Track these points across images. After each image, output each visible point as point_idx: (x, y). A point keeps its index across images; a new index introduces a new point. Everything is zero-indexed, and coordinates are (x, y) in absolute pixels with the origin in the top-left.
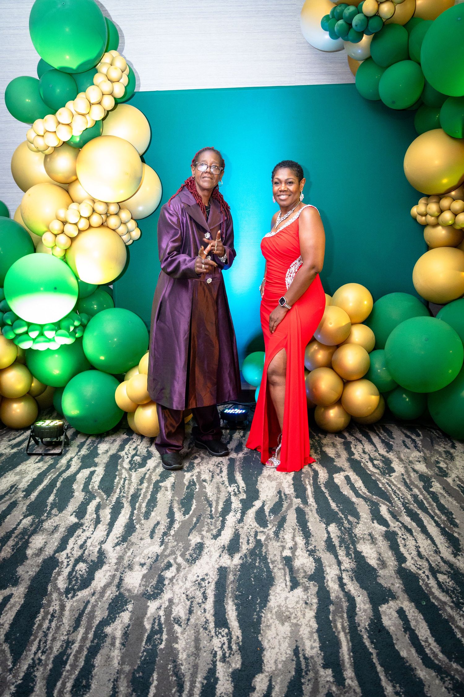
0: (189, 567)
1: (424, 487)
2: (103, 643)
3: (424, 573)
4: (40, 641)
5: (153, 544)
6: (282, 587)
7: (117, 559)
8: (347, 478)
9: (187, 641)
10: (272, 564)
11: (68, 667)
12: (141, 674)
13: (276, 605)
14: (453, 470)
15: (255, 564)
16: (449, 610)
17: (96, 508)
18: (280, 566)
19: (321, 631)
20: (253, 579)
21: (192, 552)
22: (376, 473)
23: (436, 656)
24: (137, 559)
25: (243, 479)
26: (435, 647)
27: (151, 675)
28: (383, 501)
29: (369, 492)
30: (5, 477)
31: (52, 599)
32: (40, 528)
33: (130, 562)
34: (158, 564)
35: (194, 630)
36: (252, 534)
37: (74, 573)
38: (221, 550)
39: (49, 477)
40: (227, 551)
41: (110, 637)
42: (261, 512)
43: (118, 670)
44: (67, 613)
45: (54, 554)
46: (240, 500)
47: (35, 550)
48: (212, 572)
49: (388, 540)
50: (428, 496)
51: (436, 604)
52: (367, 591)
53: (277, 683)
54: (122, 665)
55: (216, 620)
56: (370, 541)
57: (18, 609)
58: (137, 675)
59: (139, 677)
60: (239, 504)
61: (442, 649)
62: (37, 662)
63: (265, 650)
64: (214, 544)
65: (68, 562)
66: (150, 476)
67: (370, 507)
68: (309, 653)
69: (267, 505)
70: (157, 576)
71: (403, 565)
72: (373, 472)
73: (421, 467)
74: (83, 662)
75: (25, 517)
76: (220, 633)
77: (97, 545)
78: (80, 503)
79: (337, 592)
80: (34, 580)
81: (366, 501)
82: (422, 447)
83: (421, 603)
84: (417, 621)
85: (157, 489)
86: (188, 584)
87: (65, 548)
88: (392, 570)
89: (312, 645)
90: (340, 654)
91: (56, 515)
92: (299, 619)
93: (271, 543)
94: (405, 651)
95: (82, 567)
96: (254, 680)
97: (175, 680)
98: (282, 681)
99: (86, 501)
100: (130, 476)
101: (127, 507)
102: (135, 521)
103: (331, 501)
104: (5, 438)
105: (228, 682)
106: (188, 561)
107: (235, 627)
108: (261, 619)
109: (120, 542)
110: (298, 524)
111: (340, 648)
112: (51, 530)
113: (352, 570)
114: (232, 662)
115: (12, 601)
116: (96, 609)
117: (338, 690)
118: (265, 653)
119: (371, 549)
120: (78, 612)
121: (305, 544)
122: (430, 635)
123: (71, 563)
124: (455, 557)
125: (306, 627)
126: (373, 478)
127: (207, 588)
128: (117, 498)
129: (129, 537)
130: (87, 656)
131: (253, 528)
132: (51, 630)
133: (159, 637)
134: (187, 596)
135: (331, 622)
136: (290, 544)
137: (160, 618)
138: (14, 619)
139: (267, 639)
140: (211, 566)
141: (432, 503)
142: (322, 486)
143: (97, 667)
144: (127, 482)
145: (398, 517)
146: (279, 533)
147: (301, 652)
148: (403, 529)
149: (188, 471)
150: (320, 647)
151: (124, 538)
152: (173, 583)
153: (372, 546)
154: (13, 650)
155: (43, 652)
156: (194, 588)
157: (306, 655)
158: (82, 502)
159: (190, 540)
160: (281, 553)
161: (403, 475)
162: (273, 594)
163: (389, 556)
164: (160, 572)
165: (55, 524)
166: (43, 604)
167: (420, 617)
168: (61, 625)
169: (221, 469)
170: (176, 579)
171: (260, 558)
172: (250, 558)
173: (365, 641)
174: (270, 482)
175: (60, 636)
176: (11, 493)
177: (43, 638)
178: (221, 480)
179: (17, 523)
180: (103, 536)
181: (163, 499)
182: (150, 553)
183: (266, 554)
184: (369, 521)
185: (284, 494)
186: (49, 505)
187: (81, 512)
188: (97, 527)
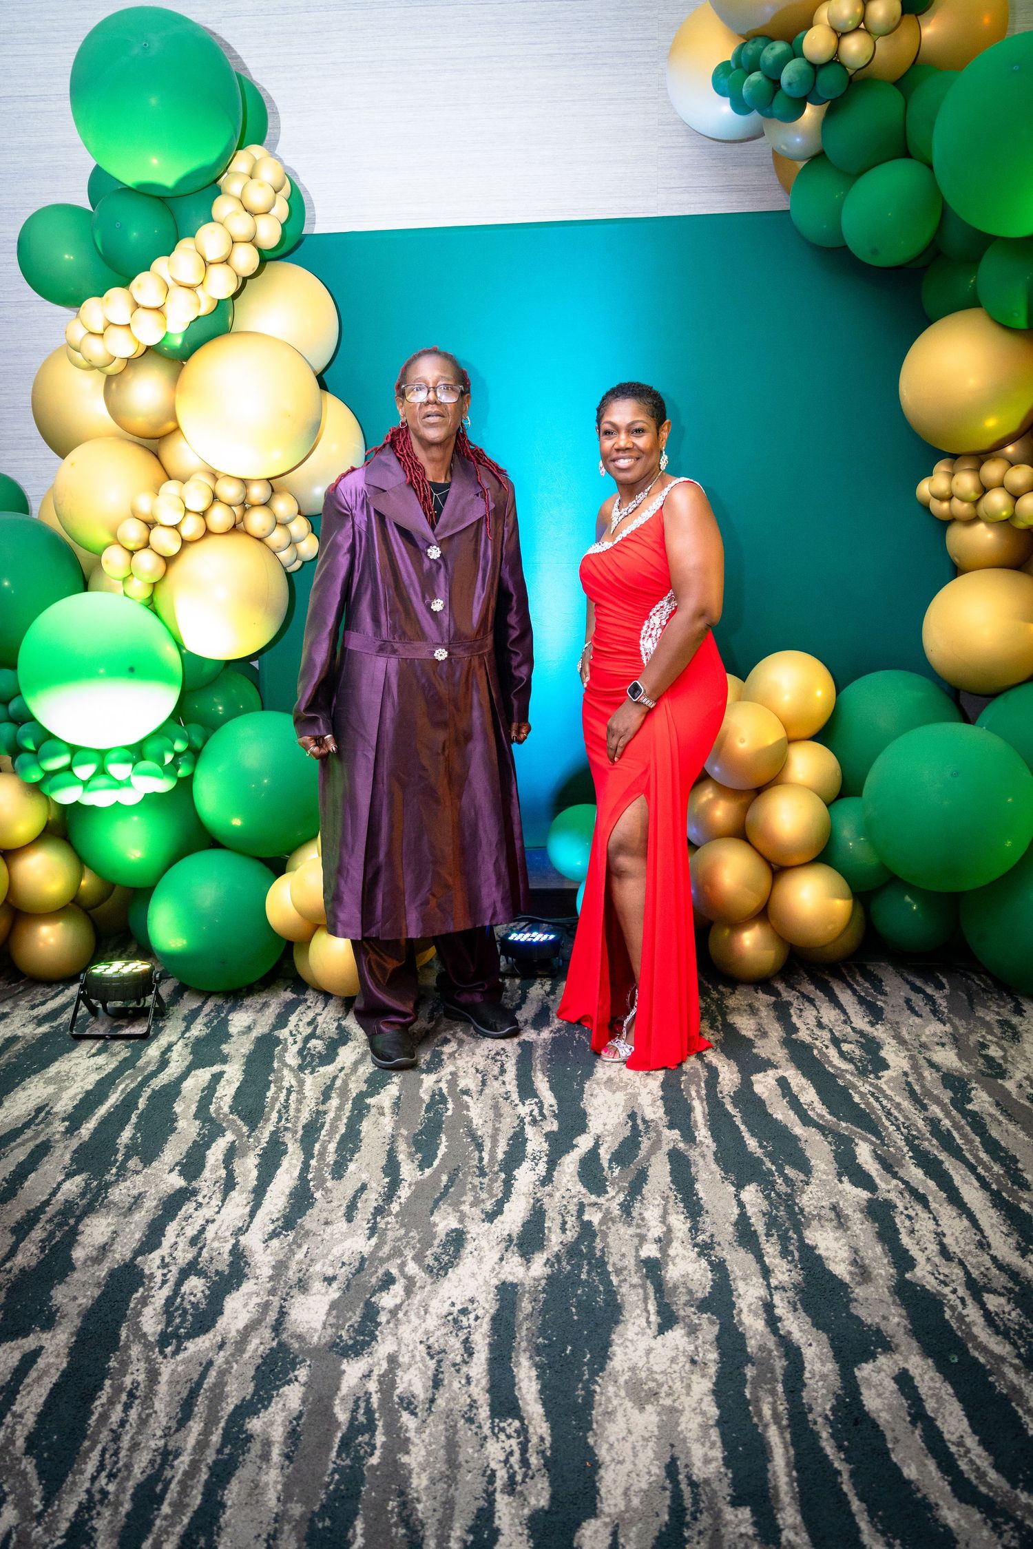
0: (432, 1283)
1: (954, 1102)
2: (243, 1454)
3: (954, 1291)
4: (104, 1450)
5: (351, 1234)
6: (639, 1326)
7: (274, 1267)
8: (783, 1083)
9: (430, 1448)
10: (618, 1276)
11: (166, 1509)
12: (328, 1523)
13: (626, 1366)
14: (1018, 1062)
15: (579, 1276)
16: (1010, 1373)
17: (225, 1155)
18: (636, 1280)
19: (726, 1422)
20: (574, 1310)
21: (439, 1250)
22: (846, 1071)
23: (982, 1475)
24: (317, 1267)
25: (551, 1089)
26: (979, 1456)
27: (350, 1523)
28: (863, 1132)
29: (830, 1114)
30: (24, 1089)
31: (129, 1357)
32: (103, 1201)
33: (301, 1274)
34: (364, 1277)
35: (445, 1423)
36: (573, 1208)
37: (179, 1300)
38: (504, 1244)
39: (122, 1087)
40: (516, 1248)
41: (258, 1440)
42: (591, 1158)
43: (277, 1514)
44: (162, 1388)
45: (134, 1258)
46: (545, 1134)
47: (91, 1248)
48: (484, 1295)
49: (875, 1220)
50: (963, 1122)
51: (982, 1360)
52: (828, 1333)
53: (628, 1540)
54: (285, 1503)
55: (492, 1401)
56: (835, 1223)
57: (54, 1381)
58: (320, 1525)
59: (325, 1528)
60: (544, 1144)
61: (996, 1460)
62: (98, 1497)
63: (603, 1466)
64: (489, 1231)
65: (164, 1275)
66: (345, 1083)
67: (833, 1148)
68: (700, 1471)
69: (606, 1145)
70: (362, 1305)
71: (908, 1276)
72: (839, 1068)
73: (947, 1057)
74: (200, 1497)
75: (69, 1176)
76: (503, 1430)
77: (229, 1238)
78: (190, 1145)
79: (762, 1336)
80: (89, 1315)
81: (823, 1134)
82: (950, 1012)
83: (948, 1360)
84: (939, 1400)
85: (360, 1111)
86: (432, 1322)
87: (158, 1245)
88: (882, 1286)
89: (706, 1454)
90: (770, 1475)
91: (137, 1173)
92: (678, 1397)
93: (613, 1229)
94: (913, 1467)
95: (195, 1286)
96: (578, 1534)
97: (405, 1535)
98: (639, 1536)
99: (202, 1139)
100: (301, 1083)
101: (294, 1153)
102: (312, 1183)
103: (746, 1135)
104: (22, 1003)
105: (520, 1539)
106: (431, 1271)
107: (535, 1415)
108: (593, 1397)
109: (279, 1230)
110: (674, 1187)
111: (770, 1461)
112: (127, 1205)
113: (795, 1286)
114: (530, 1493)
115: (41, 1362)
116: (228, 1378)
118: (602, 1472)
119: (836, 1239)
120: (188, 1385)
121: (690, 1231)
122: (969, 1430)
123: (172, 1277)
124: (1023, 1256)
125: (693, 1415)
126: (840, 1082)
127: (472, 1331)
128: (273, 1134)
129: (300, 1218)
130: (207, 1484)
131: (575, 1197)
132: (128, 1427)
133: (367, 1440)
134: (429, 1347)
135: (748, 1403)
136: (656, 1231)
137: (370, 1398)
138: (46, 1403)
139: (607, 1442)
140: (481, 1282)
141: (973, 1136)
142: (728, 1101)
143: (231, 1507)
144: (293, 1097)
145: (896, 1169)
146: (633, 1206)
147: (682, 1470)
148: (906, 1195)
149: (429, 1071)
150: (724, 1458)
151: (289, 1221)
152: (398, 1320)
153: (839, 1233)
154: (43, 1472)
155: (111, 1476)
156: (443, 1330)
157: (694, 1478)
158: (195, 1142)
159: (435, 1225)
160: (637, 1251)
161: (906, 1074)
162: (619, 1342)
163: (875, 1254)
164: (368, 1296)
165: (135, 1192)
166: (109, 1369)
167: (947, 1390)
168: (149, 1415)
169: (502, 1066)
170: (404, 1310)
171: (589, 1264)
172: (568, 1263)
173: (824, 1444)
174: (610, 1094)
175: (147, 1441)
176: (38, 1125)
177: (110, 1444)
178: (503, 1090)
179: (49, 1191)
180: (241, 1217)
181: (375, 1133)
182: (347, 1254)
183: (604, 1254)
184: (832, 1178)
185: (643, 1119)
186: (122, 1149)
187: (192, 1164)
188: (229, 1198)
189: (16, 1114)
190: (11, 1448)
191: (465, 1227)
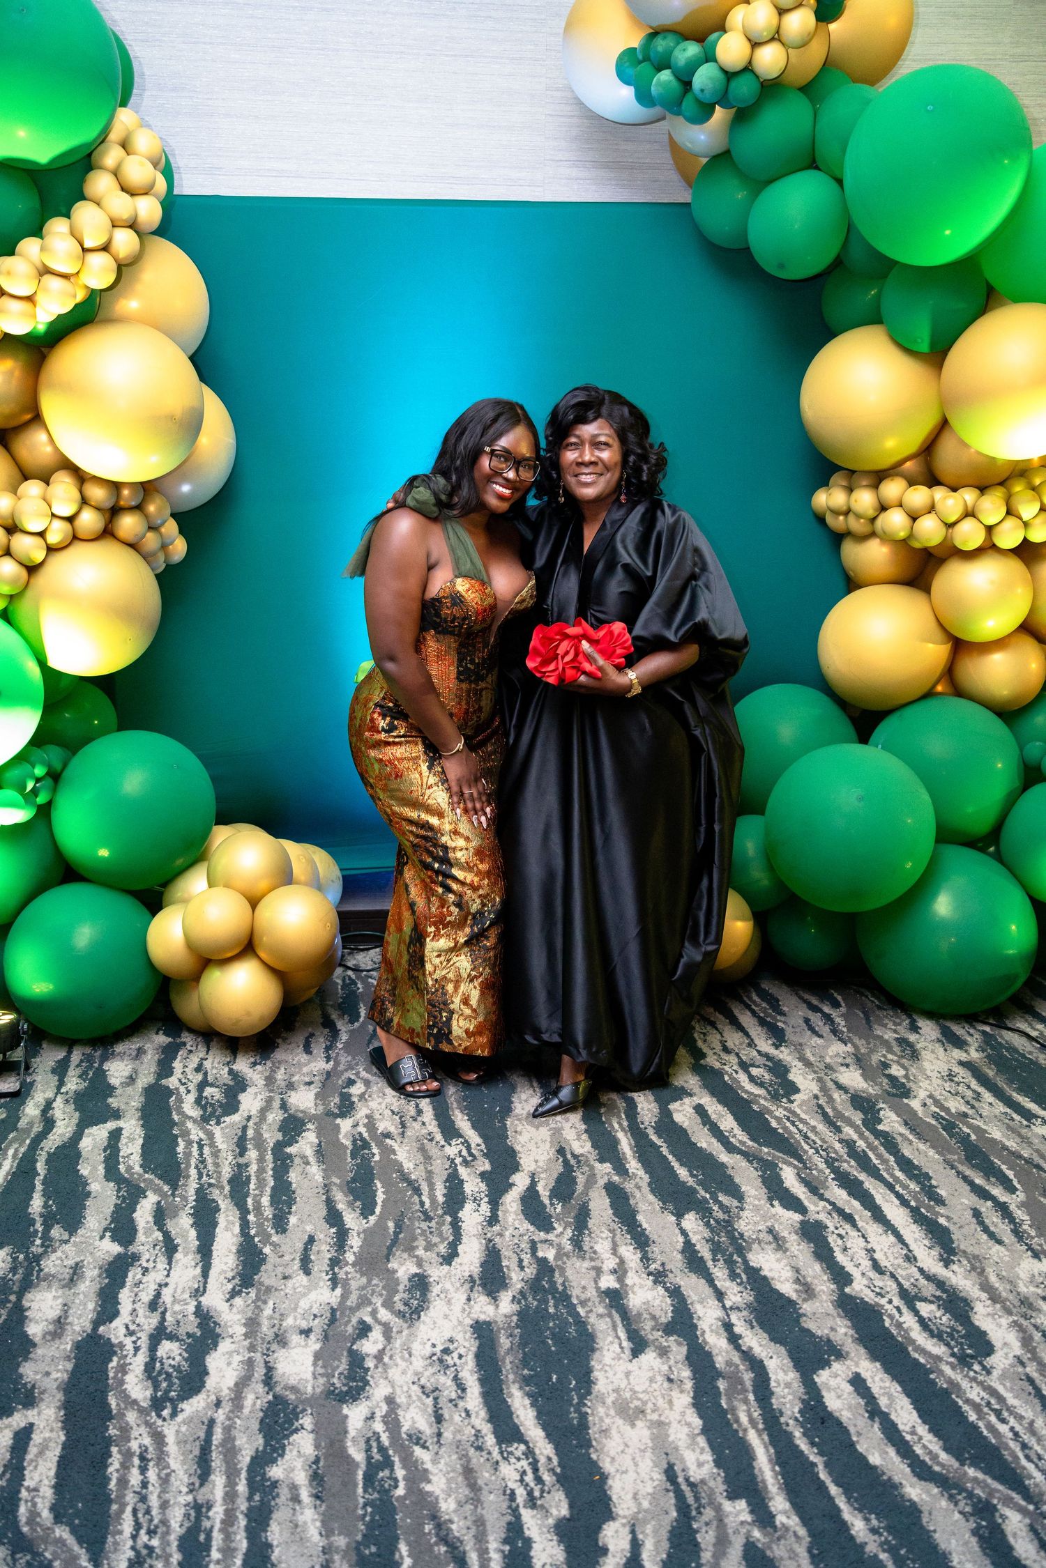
0: (409, 1327)
1: (865, 1122)
2: (274, 1499)
3: (890, 1302)
4: (135, 1511)
5: (314, 1286)
6: (614, 1352)
7: (245, 1325)
8: (699, 1109)
9: (449, 1477)
10: (583, 1307)
11: (215, 1555)
12: (373, 1549)
13: (610, 1387)
14: (920, 1081)
15: (547, 1311)
16: (947, 1370)
17: (154, 1217)
18: (601, 1310)
19: (711, 1430)
20: (550, 1342)
21: (406, 1296)
22: (759, 1096)
23: (935, 1457)
24: (289, 1322)
25: (474, 1127)
26: (930, 1442)
27: (393, 1548)
28: (785, 1157)
29: (752, 1139)
31: (127, 1424)
32: (38, 1275)
33: (275, 1329)
34: (339, 1327)
35: (457, 1452)
36: (525, 1246)
37: (158, 1365)
38: (467, 1286)
39: (11, 1152)
40: (480, 1288)
41: (284, 1486)
42: (530, 1197)
43: (323, 1547)
44: (172, 1447)
45: (95, 1328)
46: (480, 1175)
47: (45, 1323)
48: (462, 1334)
49: (809, 1240)
50: (877, 1143)
51: (922, 1361)
52: (785, 1346)
53: (646, 1535)
54: (327, 1537)
55: (494, 1428)
56: (774, 1245)
57: (57, 1454)
58: (367, 1552)
59: (371, 1554)
60: (481, 1184)
61: (944, 1444)
62: (144, 1552)
63: (610, 1477)
64: (448, 1276)
65: (134, 1342)
66: (258, 1133)
67: (760, 1173)
68: (696, 1474)
69: (542, 1182)
70: (345, 1353)
71: (847, 1290)
72: (752, 1094)
73: (853, 1078)
74: (245, 1541)
76: (511, 1453)
77: (189, 1300)
78: (112, 1208)
79: (727, 1352)
80: (70, 1388)
81: (748, 1160)
82: (849, 1031)
84: (890, 1397)
85: (283, 1161)
86: (418, 1364)
87: (116, 1314)
88: (826, 1301)
89: (698, 1459)
90: (756, 1471)
91: (66, 1242)
92: (663, 1412)
93: (569, 1264)
94: (877, 1455)
95: (170, 1350)
96: (601, 1535)
97: (446, 1552)
98: (655, 1532)
99: (122, 1203)
100: (211, 1135)
101: (227, 1210)
102: (256, 1239)
103: (676, 1165)
105: (551, 1543)
106: (404, 1316)
107: (538, 1439)
108: (586, 1419)
109: (237, 1288)
110: (617, 1220)
111: (754, 1460)
112: (68, 1277)
113: (748, 1305)
114: (550, 1506)
115: (37, 1438)
116: (235, 1433)
117: (765, 1535)
118: (610, 1482)
119: (778, 1260)
120: (197, 1443)
121: (641, 1261)
122: (919, 1421)
123: (144, 1343)
124: (946, 1266)
125: (679, 1427)
126: (755, 1107)
127: (459, 1369)
128: (198, 1191)
129: (256, 1274)
130: (248, 1529)
131: (524, 1235)
132: (151, 1488)
133: (388, 1475)
134: (423, 1387)
135: (725, 1412)
136: (610, 1263)
137: (379, 1438)
138: (57, 1475)
139: (608, 1456)
140: (456, 1323)
141: (887, 1156)
142: (650, 1131)
143: (277, 1546)
144: (206, 1150)
145: (822, 1191)
146: (582, 1241)
147: (679, 1474)
148: (834, 1215)
149: (343, 1115)
150: (714, 1461)
151: (246, 1279)
152: (384, 1364)
153: (779, 1255)
154: (81, 1536)
155: (151, 1533)
156: (431, 1370)
157: (692, 1479)
158: (116, 1205)
159: (395, 1271)
160: (596, 1282)
161: (816, 1097)
162: (599, 1367)
163: (815, 1271)
164: (349, 1345)
165: (71, 1262)
166: (110, 1437)
167: (895, 1388)
168: (168, 1475)
169: (417, 1106)
170: (388, 1355)
171: (554, 1298)
172: (534, 1299)
173: (798, 1442)
174: (534, 1129)
175: (175, 1498)
177: (139, 1504)
178: (424, 1131)
180: (194, 1278)
181: (306, 1183)
182: (315, 1306)
183: (565, 1287)
184: (763, 1202)
185: (572, 1154)
186: (37, 1219)
187: (122, 1228)
188: (174, 1260)
190: (38, 1520)
191: (425, 1271)
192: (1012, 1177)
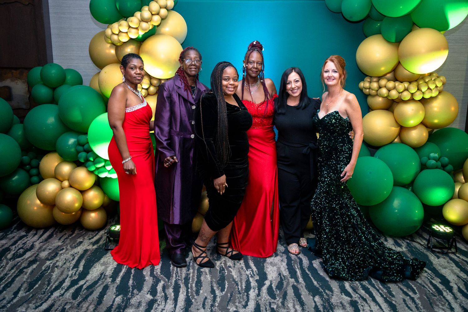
17: (163, 288)
25: (255, 266)
30: (95, 267)
32: (129, 304)
36: (267, 304)
42: (270, 288)
46: (256, 280)
49: (353, 306)
56: (342, 307)
60: (256, 283)
64: (245, 311)
66: (193, 264)
67: (338, 284)
69: (274, 284)
75: (117, 296)
78: (151, 285)
85: (200, 273)
91: (137, 294)
93: (280, 310)
99: (154, 283)
101: (183, 287)
102: (190, 297)
103: (313, 280)
104: (86, 238)
109: (184, 311)
110: (295, 297)
112: (137, 305)
121: (302, 310)
128: (176, 281)
129: (190, 308)
131: (267, 300)
136: (292, 310)
142: (306, 270)
145: (357, 291)
146: (285, 303)
148: (361, 299)
149: (218, 260)
151: (187, 309)
153: (343, 311)
158: (152, 284)
159: (229, 310)
165: (138, 301)
174: (272, 267)
176: (102, 279)
178: (240, 266)
179: (112, 301)
180: (172, 308)
181: (205, 281)
184: (339, 294)
185: (283, 275)
186: (130, 287)
187: (153, 291)
188: (167, 302)
189: (95, 276)
191: (238, 310)
192: (415, 289)
